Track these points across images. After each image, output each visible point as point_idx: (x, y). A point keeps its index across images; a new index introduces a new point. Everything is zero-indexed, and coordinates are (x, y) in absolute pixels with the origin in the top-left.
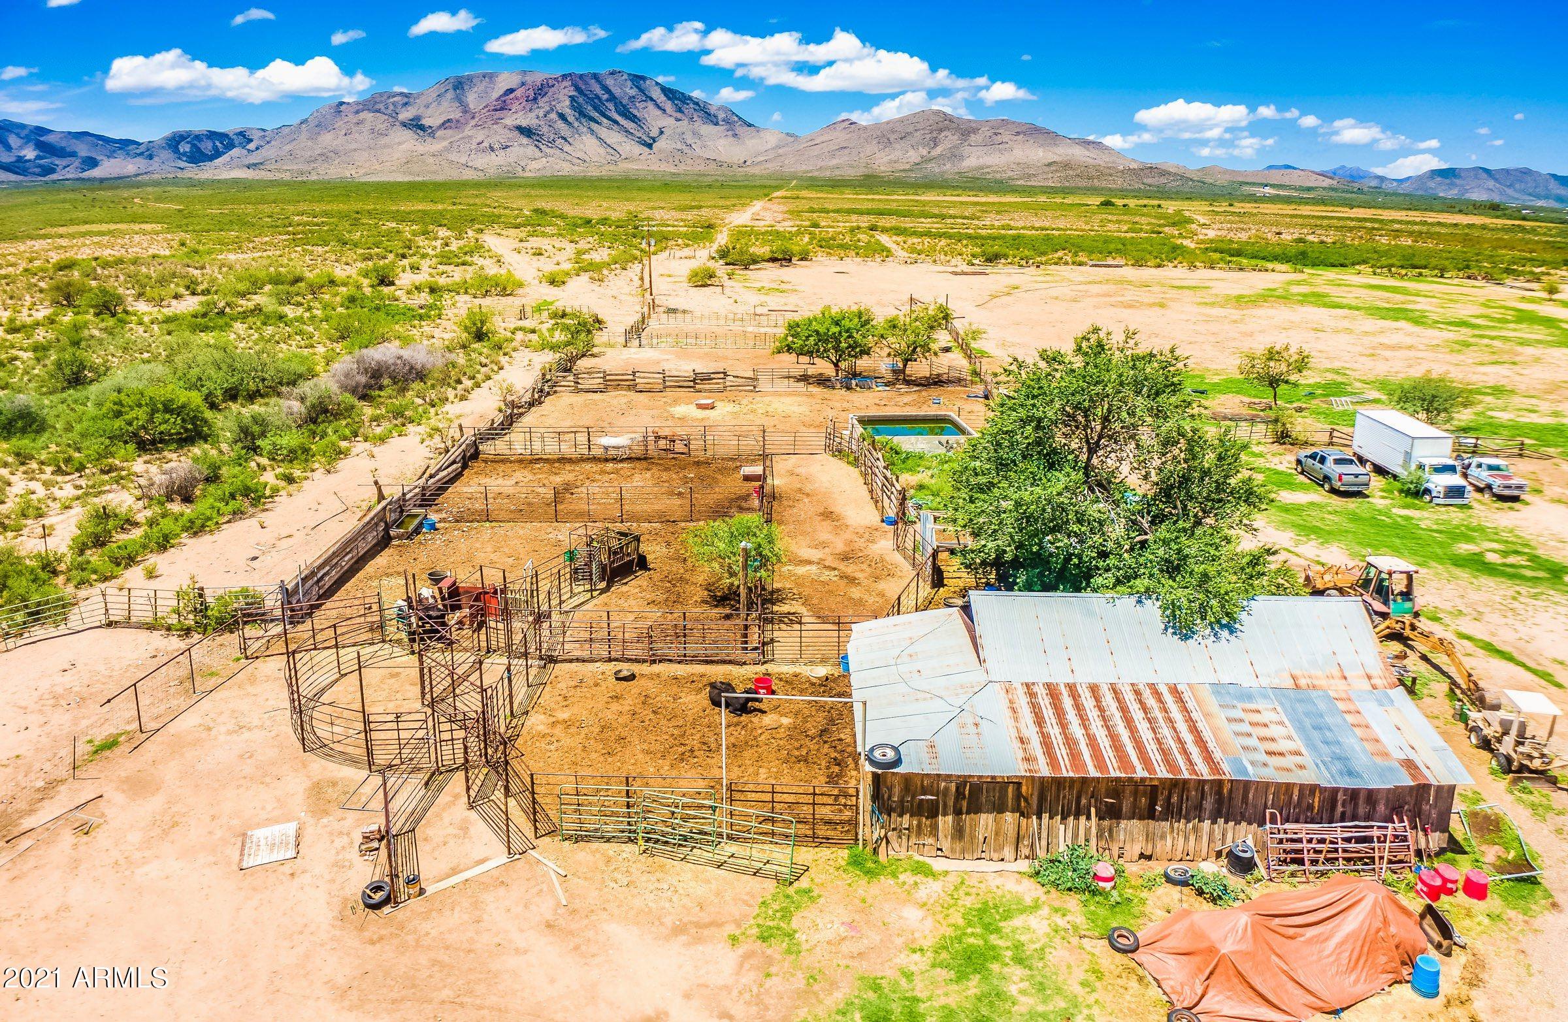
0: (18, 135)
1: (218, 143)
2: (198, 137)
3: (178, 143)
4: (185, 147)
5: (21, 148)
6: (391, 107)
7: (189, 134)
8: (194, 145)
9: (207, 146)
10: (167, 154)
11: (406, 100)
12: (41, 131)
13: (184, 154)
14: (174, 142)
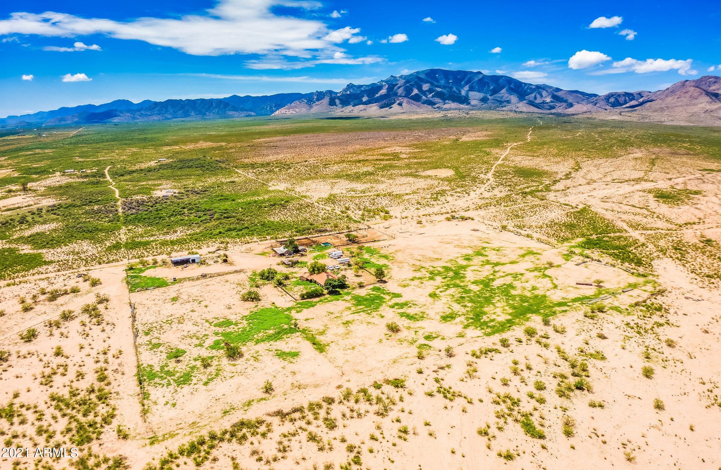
0: (547, 91)
1: (627, 98)
2: (619, 95)
3: (610, 98)
4: (612, 100)
5: (546, 97)
6: (708, 84)
7: (616, 93)
8: (616, 99)
9: (622, 100)
10: (603, 103)
11: (715, 80)
12: (558, 90)
13: (611, 103)
14: (608, 98)
